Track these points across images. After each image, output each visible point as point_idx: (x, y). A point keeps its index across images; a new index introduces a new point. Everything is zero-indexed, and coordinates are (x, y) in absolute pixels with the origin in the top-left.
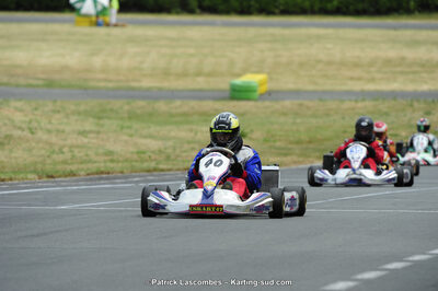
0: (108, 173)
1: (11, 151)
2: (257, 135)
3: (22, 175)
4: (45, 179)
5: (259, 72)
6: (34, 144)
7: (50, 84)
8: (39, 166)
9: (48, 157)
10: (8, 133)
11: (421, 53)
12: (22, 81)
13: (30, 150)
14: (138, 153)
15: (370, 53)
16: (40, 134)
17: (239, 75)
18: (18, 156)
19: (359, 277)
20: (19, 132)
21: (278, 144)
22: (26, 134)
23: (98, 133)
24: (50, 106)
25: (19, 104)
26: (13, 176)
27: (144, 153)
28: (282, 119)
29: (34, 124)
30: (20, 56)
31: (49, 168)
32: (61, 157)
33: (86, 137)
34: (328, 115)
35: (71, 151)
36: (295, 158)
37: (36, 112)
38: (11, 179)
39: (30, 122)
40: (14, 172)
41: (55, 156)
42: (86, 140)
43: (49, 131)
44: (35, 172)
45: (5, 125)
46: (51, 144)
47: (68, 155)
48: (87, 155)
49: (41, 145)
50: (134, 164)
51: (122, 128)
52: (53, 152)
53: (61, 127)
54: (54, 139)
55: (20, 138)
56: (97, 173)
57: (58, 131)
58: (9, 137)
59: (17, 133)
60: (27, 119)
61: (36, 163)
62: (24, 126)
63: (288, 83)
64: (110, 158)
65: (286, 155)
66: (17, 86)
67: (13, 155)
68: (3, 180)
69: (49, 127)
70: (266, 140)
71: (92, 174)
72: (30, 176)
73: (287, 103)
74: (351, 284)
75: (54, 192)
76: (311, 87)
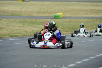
0: (25, 36)
1: (3, 31)
2: (60, 27)
3: (5, 36)
4: (11, 37)
5: (61, 12)
6: (8, 29)
7: (12, 15)
8: (9, 34)
9: (12, 32)
10: (2, 26)
11: (99, 8)
12: (6, 14)
13: (7, 30)
14: (33, 31)
15: (87, 8)
16: (10, 27)
17: (56, 13)
18: (5, 32)
19: (83, 60)
20: (5, 26)
21: (65, 29)
22: (7, 26)
23: (23, 26)
24: (12, 20)
25: (5, 20)
26: (3, 36)
27: (34, 31)
28: (66, 23)
29: (8, 24)
30: (5, 8)
31: (12, 35)
32: (14, 32)
33: (20, 27)
34: (77, 22)
35: (17, 31)
36: (69, 32)
37: (9, 22)
38: (3, 37)
39: (7, 24)
40: (4, 36)
41: (13, 32)
42: (20, 28)
43: (12, 26)
44: (8, 35)
45: (2, 24)
46: (12, 29)
47: (16, 32)
48: (21, 32)
49: (10, 29)
50: (32, 34)
51: (29, 25)
52: (13, 31)
53: (15, 25)
54: (13, 28)
55: (5, 28)
56: (23, 36)
57: (14, 26)
58: (2, 27)
59: (4, 26)
60: (7, 23)
61: (9, 33)
62: (6, 25)
63: (68, 15)
64: (26, 32)
65: (67, 32)
66: (5, 15)
67: (3, 32)
68: (1, 37)
69: (12, 25)
70: (62, 28)
71: (22, 36)
72: (7, 36)
73: (67, 20)
74: (81, 62)
75: (13, 40)
76: (73, 16)
